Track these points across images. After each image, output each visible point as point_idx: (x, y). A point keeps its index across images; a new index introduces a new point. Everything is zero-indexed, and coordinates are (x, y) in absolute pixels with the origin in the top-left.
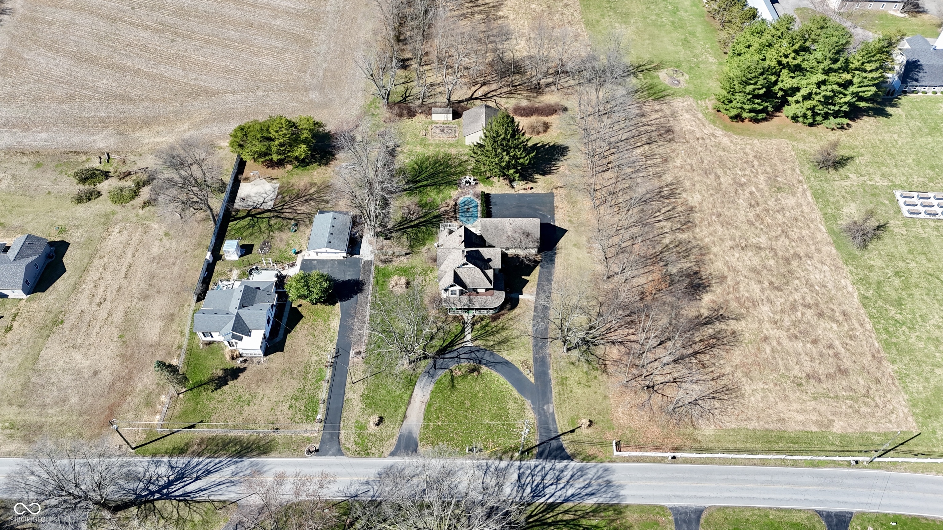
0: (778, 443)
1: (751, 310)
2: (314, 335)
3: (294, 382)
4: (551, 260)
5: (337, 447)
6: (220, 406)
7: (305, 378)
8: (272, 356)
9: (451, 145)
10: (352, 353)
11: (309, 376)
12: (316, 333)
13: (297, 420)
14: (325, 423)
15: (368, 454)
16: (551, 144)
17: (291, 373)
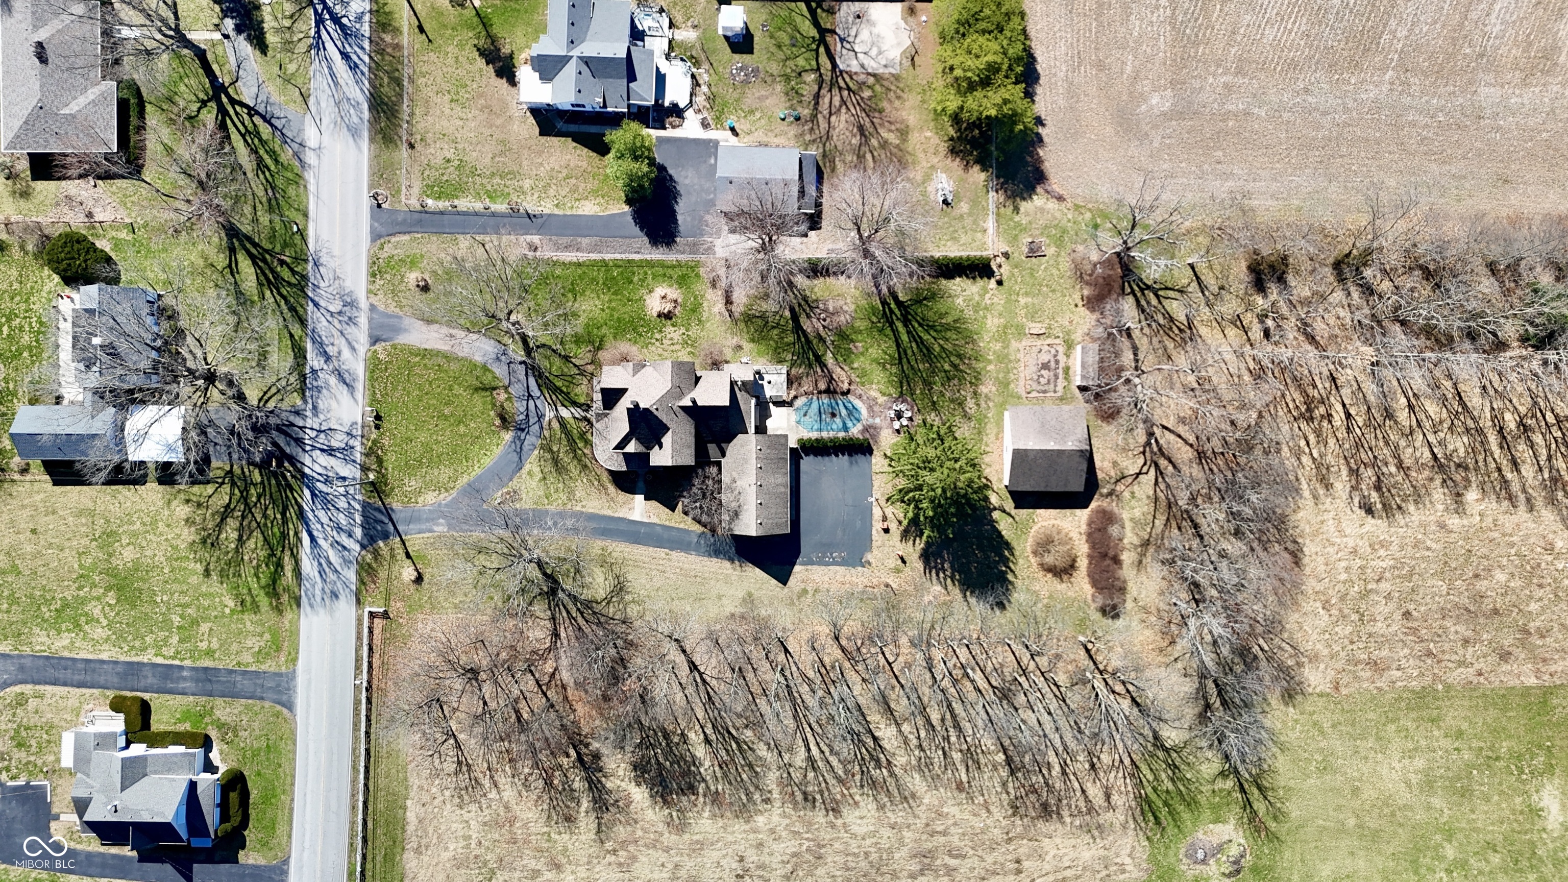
0: (385, 834)
1: (611, 858)
2: (568, 177)
3: (487, 160)
4: (716, 552)
5: (385, 233)
6: (450, 61)
7: (493, 174)
8: (531, 120)
9: (1004, 384)
10: (536, 239)
11: (497, 180)
12: (573, 181)
13: (427, 173)
14: (421, 212)
15: (374, 275)
16: (1010, 577)
17: (502, 153)
